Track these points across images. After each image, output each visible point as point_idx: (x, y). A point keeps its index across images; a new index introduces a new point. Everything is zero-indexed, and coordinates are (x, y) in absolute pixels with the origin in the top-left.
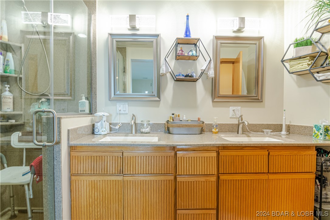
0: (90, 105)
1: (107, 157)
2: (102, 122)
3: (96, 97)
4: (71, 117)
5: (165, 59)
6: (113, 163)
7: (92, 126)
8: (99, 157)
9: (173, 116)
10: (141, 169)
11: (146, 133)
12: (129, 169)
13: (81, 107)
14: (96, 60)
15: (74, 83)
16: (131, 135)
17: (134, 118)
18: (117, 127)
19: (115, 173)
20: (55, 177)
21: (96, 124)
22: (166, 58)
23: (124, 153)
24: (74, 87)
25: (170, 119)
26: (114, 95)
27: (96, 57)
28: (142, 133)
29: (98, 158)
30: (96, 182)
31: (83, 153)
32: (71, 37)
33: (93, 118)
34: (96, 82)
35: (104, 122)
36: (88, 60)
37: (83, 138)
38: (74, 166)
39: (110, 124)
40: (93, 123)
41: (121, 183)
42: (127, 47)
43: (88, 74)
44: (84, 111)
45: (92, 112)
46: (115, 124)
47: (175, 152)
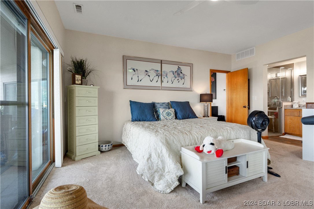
0: (292, 99)
3: (294, 96)
4: (285, 102)
19: (297, 116)
23: (300, 111)
26: (301, 95)
30: (292, 118)
35: (296, 104)
40: (292, 104)
44: (289, 101)
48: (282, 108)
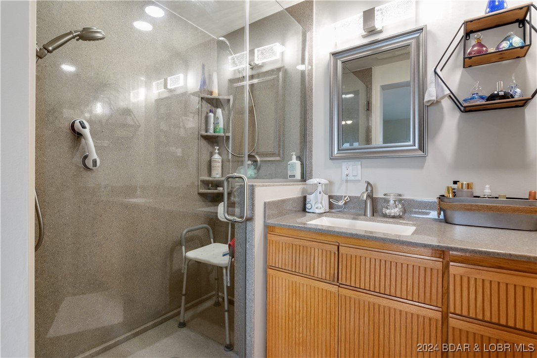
0: (303, 168)
1: (315, 249)
2: (316, 194)
3: (312, 154)
4: (269, 186)
5: (436, 73)
6: (322, 260)
7: (303, 199)
8: (303, 247)
9: (455, 186)
10: (370, 281)
11: (394, 217)
12: (348, 276)
13: (291, 171)
14: (312, 99)
15: (284, 137)
16: (364, 217)
17: (369, 189)
18: (341, 203)
19: (326, 277)
20: (247, 265)
21: (308, 196)
22: (438, 71)
23: (340, 247)
24: (284, 142)
25: (446, 191)
26: (339, 150)
27: (312, 94)
28: (385, 216)
29: (301, 248)
30: (298, 284)
31: (283, 238)
32: (281, 74)
33: (305, 186)
34: (312, 132)
35: (320, 193)
36: (301, 100)
37: (287, 216)
38: (271, 254)
39: (330, 197)
40: (305, 195)
41: (335, 297)
42: (373, 68)
43: (301, 121)
44: (294, 176)
45: (304, 177)
46: (338, 198)
47: (444, 262)
48: (250, 219)
